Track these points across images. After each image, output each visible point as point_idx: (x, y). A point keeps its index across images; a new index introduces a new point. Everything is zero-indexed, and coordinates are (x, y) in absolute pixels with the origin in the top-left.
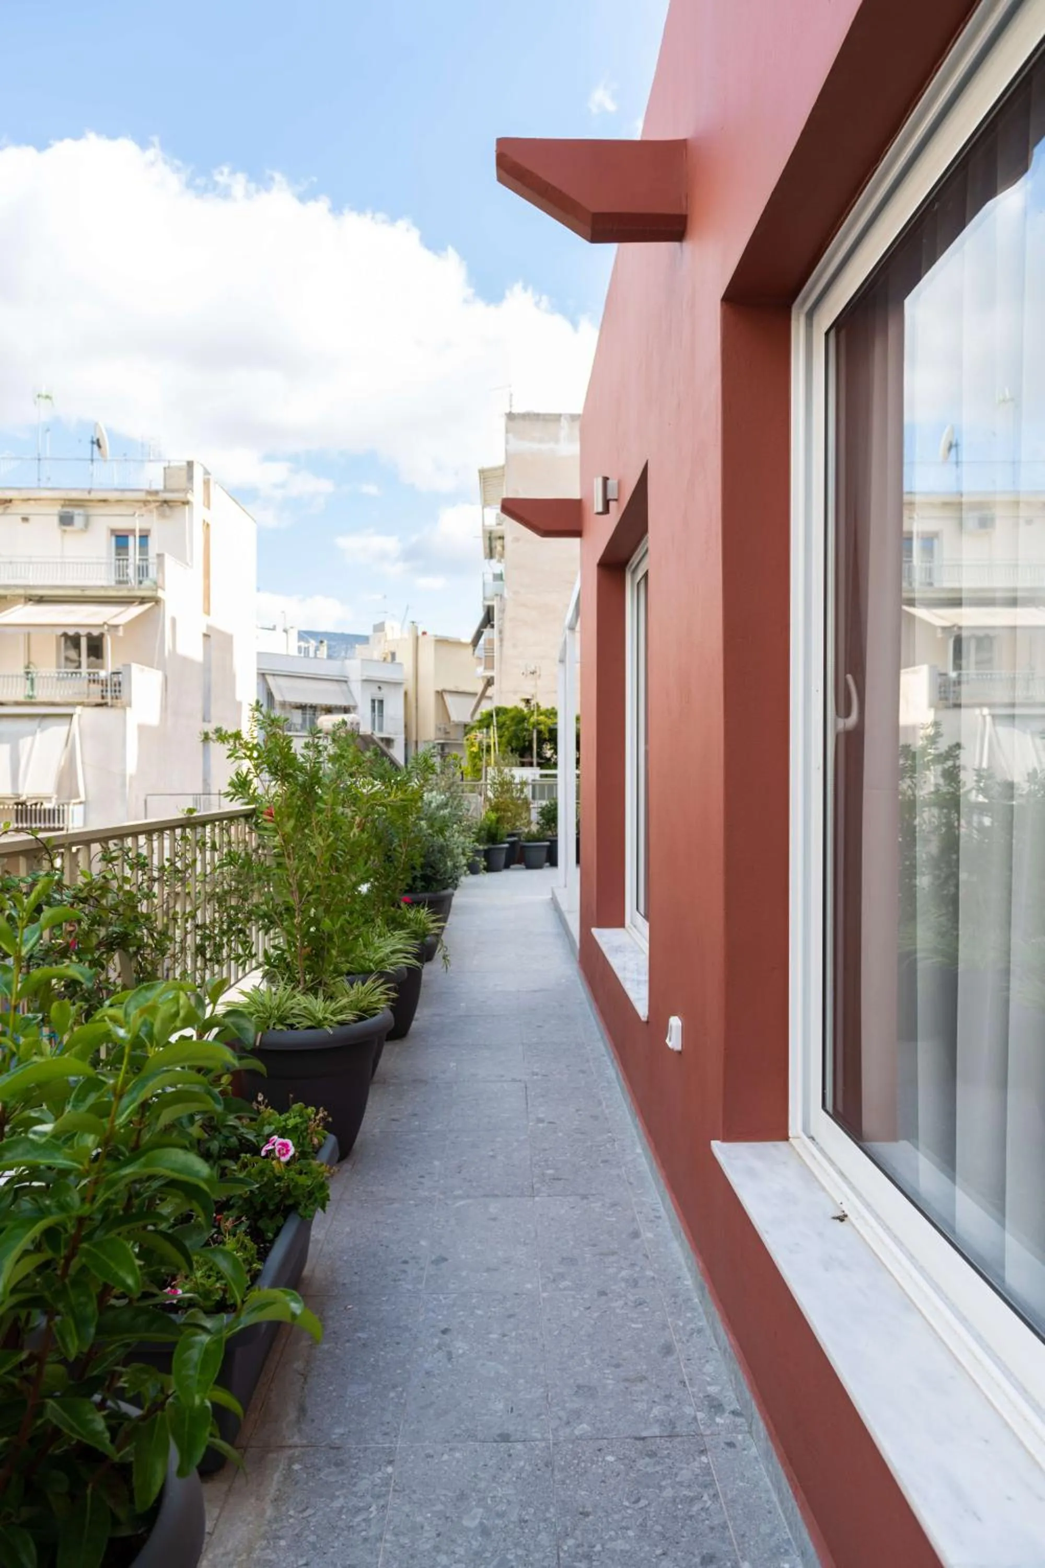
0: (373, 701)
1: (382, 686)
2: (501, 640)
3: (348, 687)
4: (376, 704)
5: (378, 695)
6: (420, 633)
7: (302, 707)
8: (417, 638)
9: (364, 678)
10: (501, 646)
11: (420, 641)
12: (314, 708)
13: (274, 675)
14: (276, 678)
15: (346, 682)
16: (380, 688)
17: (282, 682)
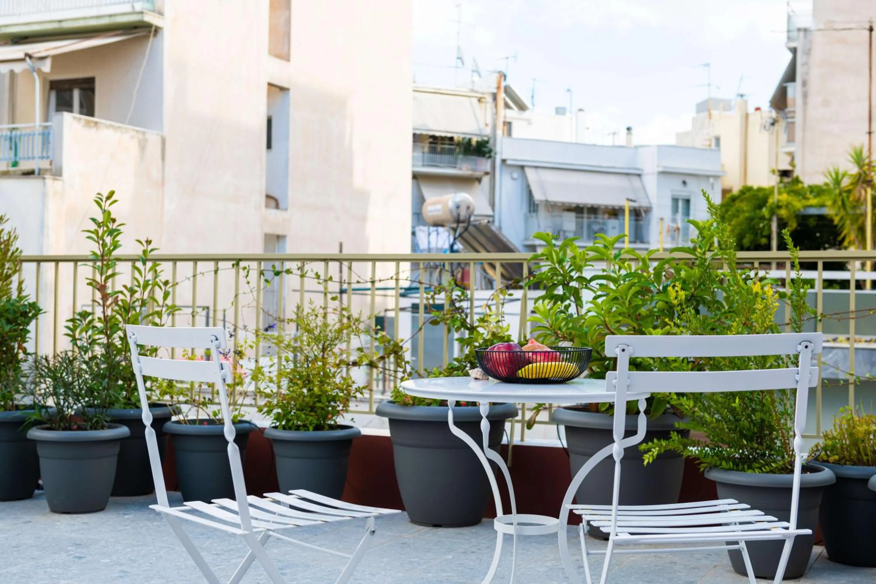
0: (675, 200)
1: (688, 180)
2: (805, 95)
3: (641, 180)
4: (681, 204)
5: (682, 192)
6: (751, 110)
7: (578, 210)
8: (747, 116)
9: (661, 169)
10: (805, 104)
11: (751, 119)
12: (593, 210)
13: (536, 167)
14: (541, 171)
15: (639, 175)
16: (684, 183)
17: (548, 176)
